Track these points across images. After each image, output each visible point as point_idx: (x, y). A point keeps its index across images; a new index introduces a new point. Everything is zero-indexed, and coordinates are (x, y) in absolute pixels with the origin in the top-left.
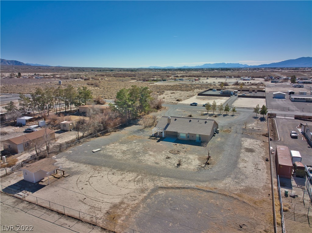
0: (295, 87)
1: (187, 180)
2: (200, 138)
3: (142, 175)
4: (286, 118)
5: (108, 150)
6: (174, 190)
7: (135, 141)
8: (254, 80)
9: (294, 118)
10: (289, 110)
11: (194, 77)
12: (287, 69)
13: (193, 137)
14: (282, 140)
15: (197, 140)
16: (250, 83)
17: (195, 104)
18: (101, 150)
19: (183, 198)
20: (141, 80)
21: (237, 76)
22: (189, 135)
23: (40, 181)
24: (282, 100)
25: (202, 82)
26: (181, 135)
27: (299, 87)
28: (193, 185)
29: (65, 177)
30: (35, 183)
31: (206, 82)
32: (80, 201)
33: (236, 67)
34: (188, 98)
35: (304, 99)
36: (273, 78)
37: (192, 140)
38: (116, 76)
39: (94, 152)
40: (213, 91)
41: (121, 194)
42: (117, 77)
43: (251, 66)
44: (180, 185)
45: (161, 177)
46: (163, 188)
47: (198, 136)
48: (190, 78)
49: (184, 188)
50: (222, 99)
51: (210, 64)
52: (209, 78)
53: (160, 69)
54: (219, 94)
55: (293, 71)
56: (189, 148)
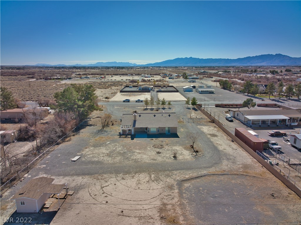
0: (190, 82)
1: (197, 169)
2: (169, 131)
3: (154, 174)
4: (209, 106)
5: (88, 156)
6: (195, 180)
7: (109, 143)
8: (153, 77)
9: (215, 107)
10: (205, 101)
11: (97, 75)
12: (170, 68)
13: (162, 130)
14: (226, 124)
15: (167, 132)
16: (154, 80)
17: (127, 101)
18: (80, 157)
19: (210, 185)
20: (41, 79)
21: (137, 74)
22: (159, 129)
23: (43, 207)
24: (192, 93)
25: (111, 80)
26: (152, 130)
27: (193, 82)
28: (205, 172)
29: (71, 195)
30: (38, 212)
31: (115, 80)
32: (119, 215)
33: (127, 65)
34: (114, 96)
35: (207, 91)
36: (168, 75)
37: (162, 133)
38: (4, 74)
39: (74, 161)
40: (130, 88)
41: (154, 197)
42: (6, 76)
43: (139, 65)
44: (195, 175)
45: (172, 172)
46: (184, 181)
47: (167, 129)
48: (93, 76)
49: (202, 176)
50: (145, 95)
51: (103, 63)
52: (114, 76)
53: (51, 67)
54: (138, 90)
55: (176, 70)
56: (167, 141)
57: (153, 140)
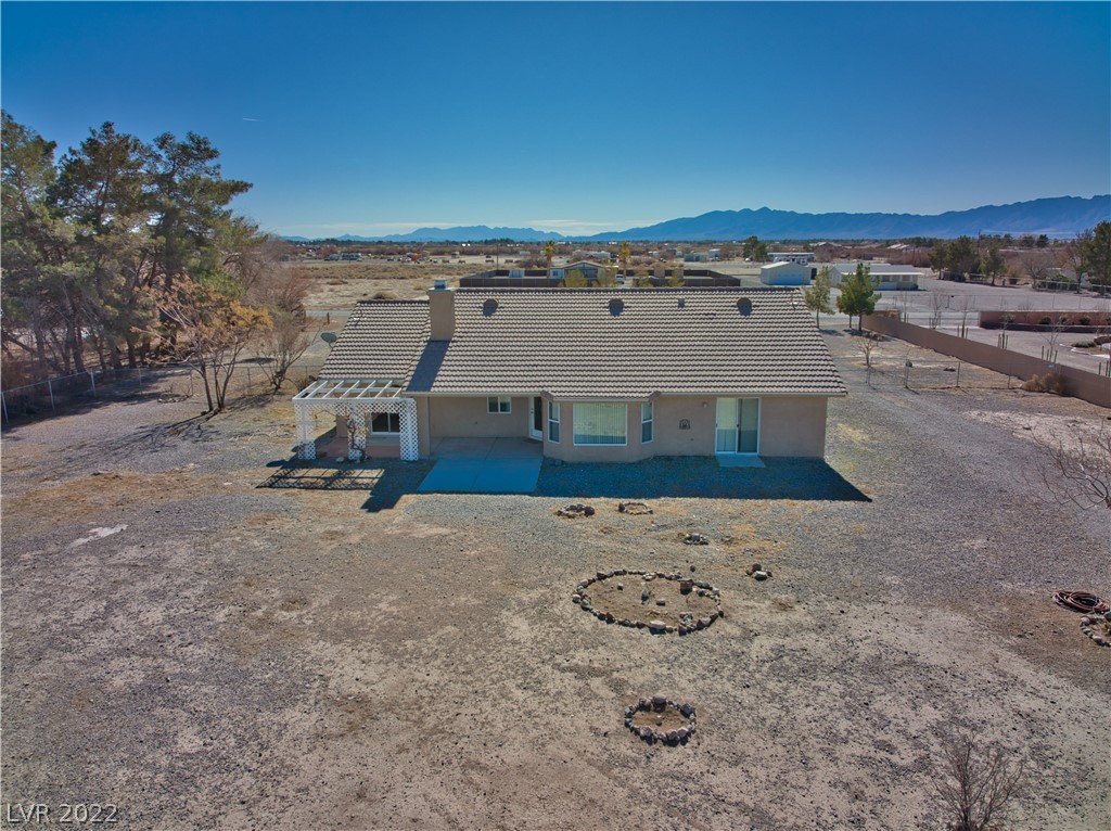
9: (976, 328)
13: (685, 424)
15: (723, 447)
22: (649, 414)
25: (444, 262)
37: (684, 456)
56: (740, 529)
57: (589, 512)
